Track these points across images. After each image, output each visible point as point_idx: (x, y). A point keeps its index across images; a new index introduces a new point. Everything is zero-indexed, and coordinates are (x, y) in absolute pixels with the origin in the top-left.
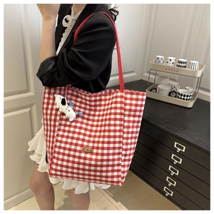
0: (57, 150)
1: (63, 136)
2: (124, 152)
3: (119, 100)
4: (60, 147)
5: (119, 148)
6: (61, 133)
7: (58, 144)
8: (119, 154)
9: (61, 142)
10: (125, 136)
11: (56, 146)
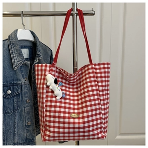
0: (48, 119)
1: (51, 106)
2: (103, 112)
3: (91, 71)
4: (50, 116)
5: (100, 109)
6: (49, 104)
7: (48, 114)
8: (100, 114)
9: (50, 111)
10: (102, 98)
11: (46, 116)
